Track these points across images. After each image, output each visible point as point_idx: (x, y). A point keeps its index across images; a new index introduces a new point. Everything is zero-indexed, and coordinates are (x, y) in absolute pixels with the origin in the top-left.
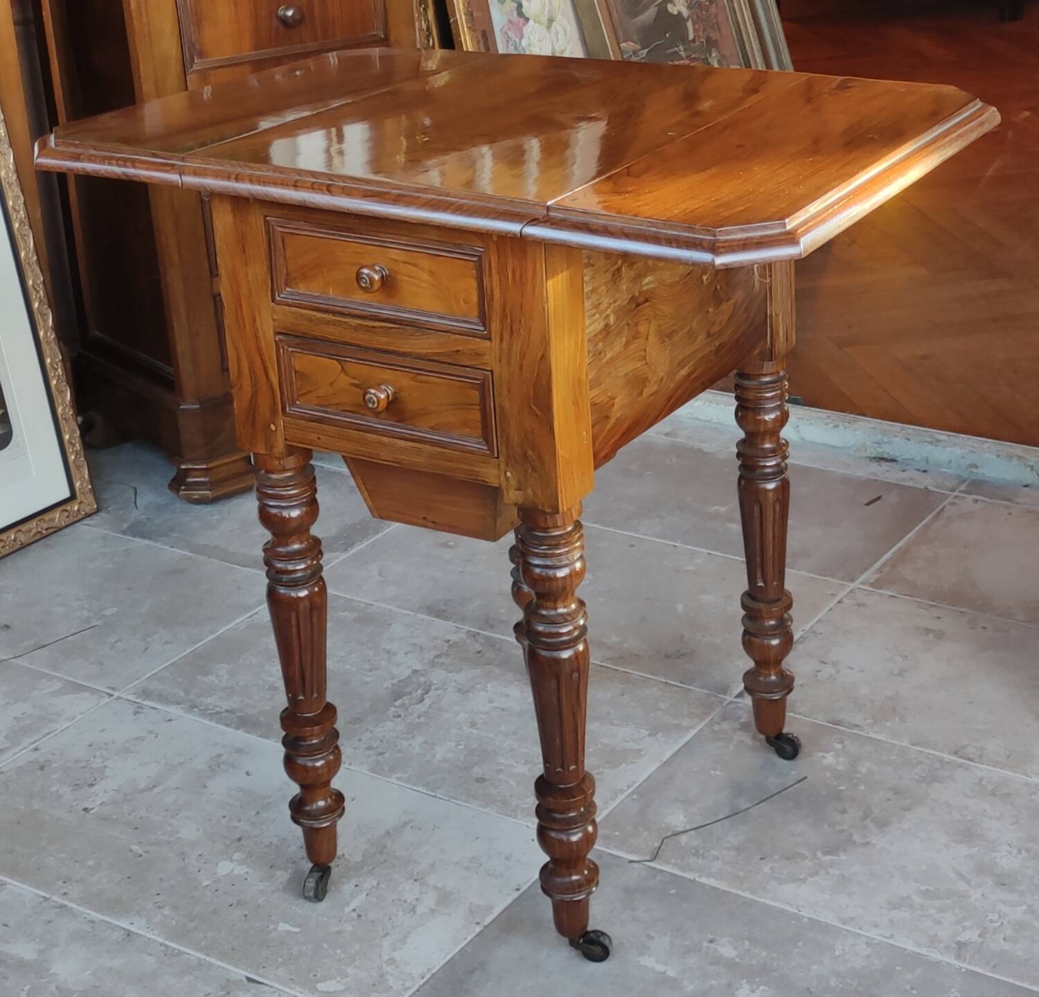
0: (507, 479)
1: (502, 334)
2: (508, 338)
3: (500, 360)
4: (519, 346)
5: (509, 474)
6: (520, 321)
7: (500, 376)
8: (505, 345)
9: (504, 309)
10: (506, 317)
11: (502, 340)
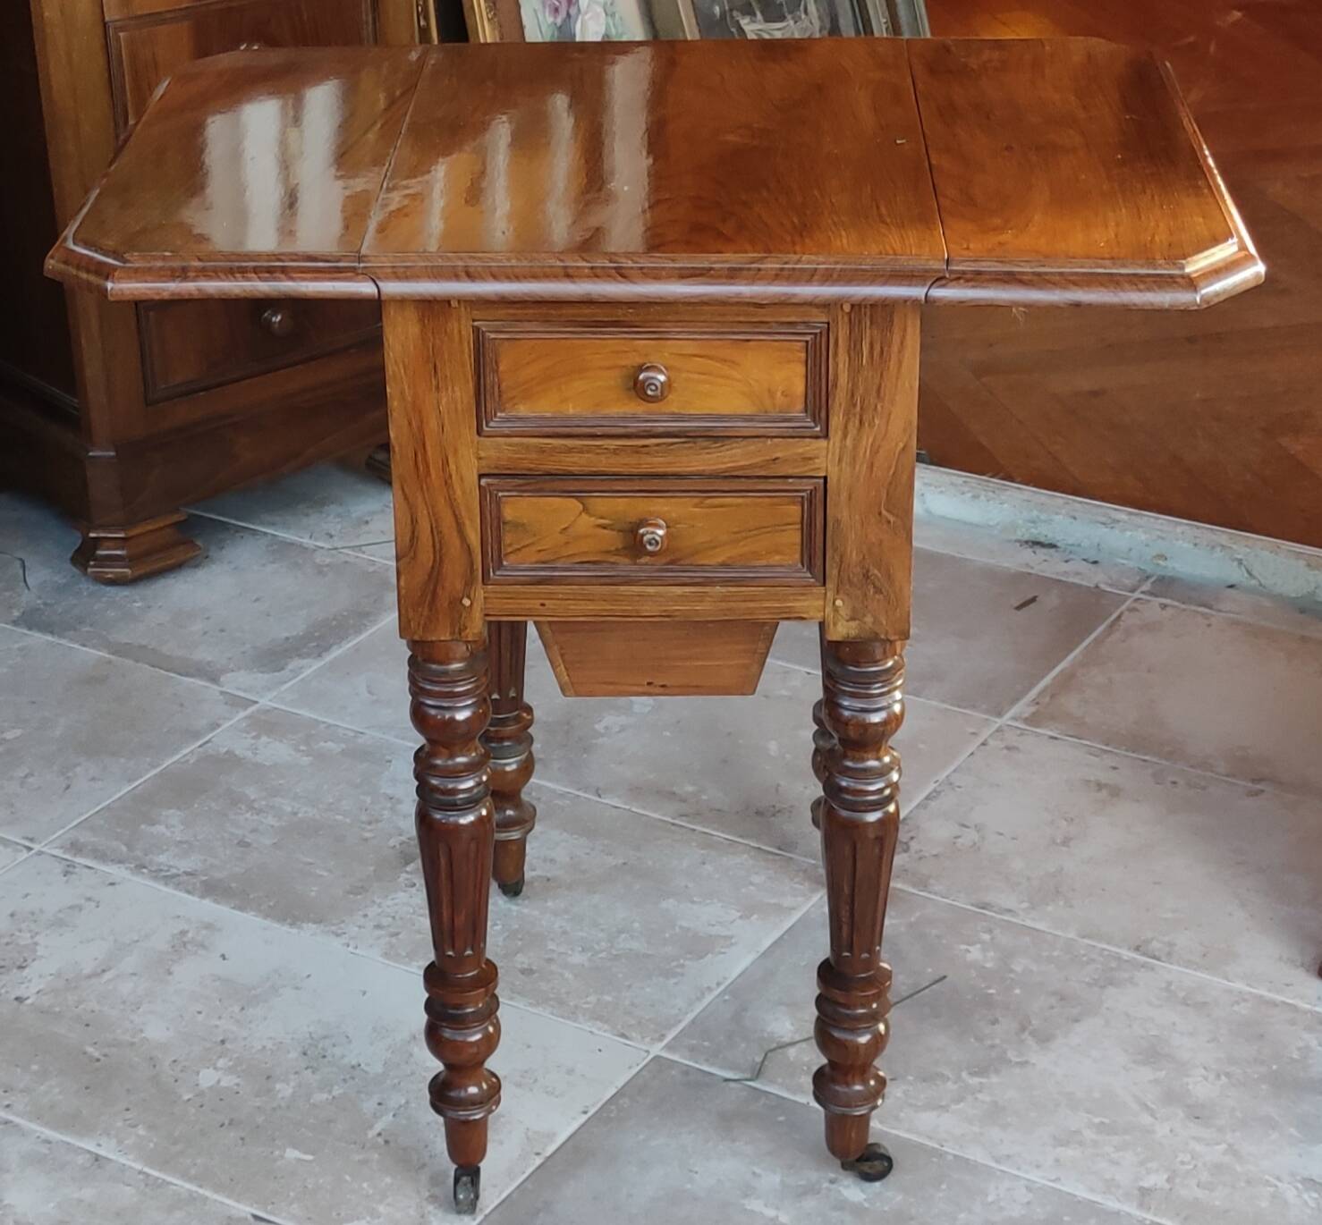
0: (836, 609)
1: (846, 427)
2: (855, 432)
3: (840, 460)
4: (871, 440)
5: (839, 603)
6: (876, 407)
7: (839, 480)
8: (849, 442)
9: (853, 396)
10: (855, 405)
11: (845, 436)
